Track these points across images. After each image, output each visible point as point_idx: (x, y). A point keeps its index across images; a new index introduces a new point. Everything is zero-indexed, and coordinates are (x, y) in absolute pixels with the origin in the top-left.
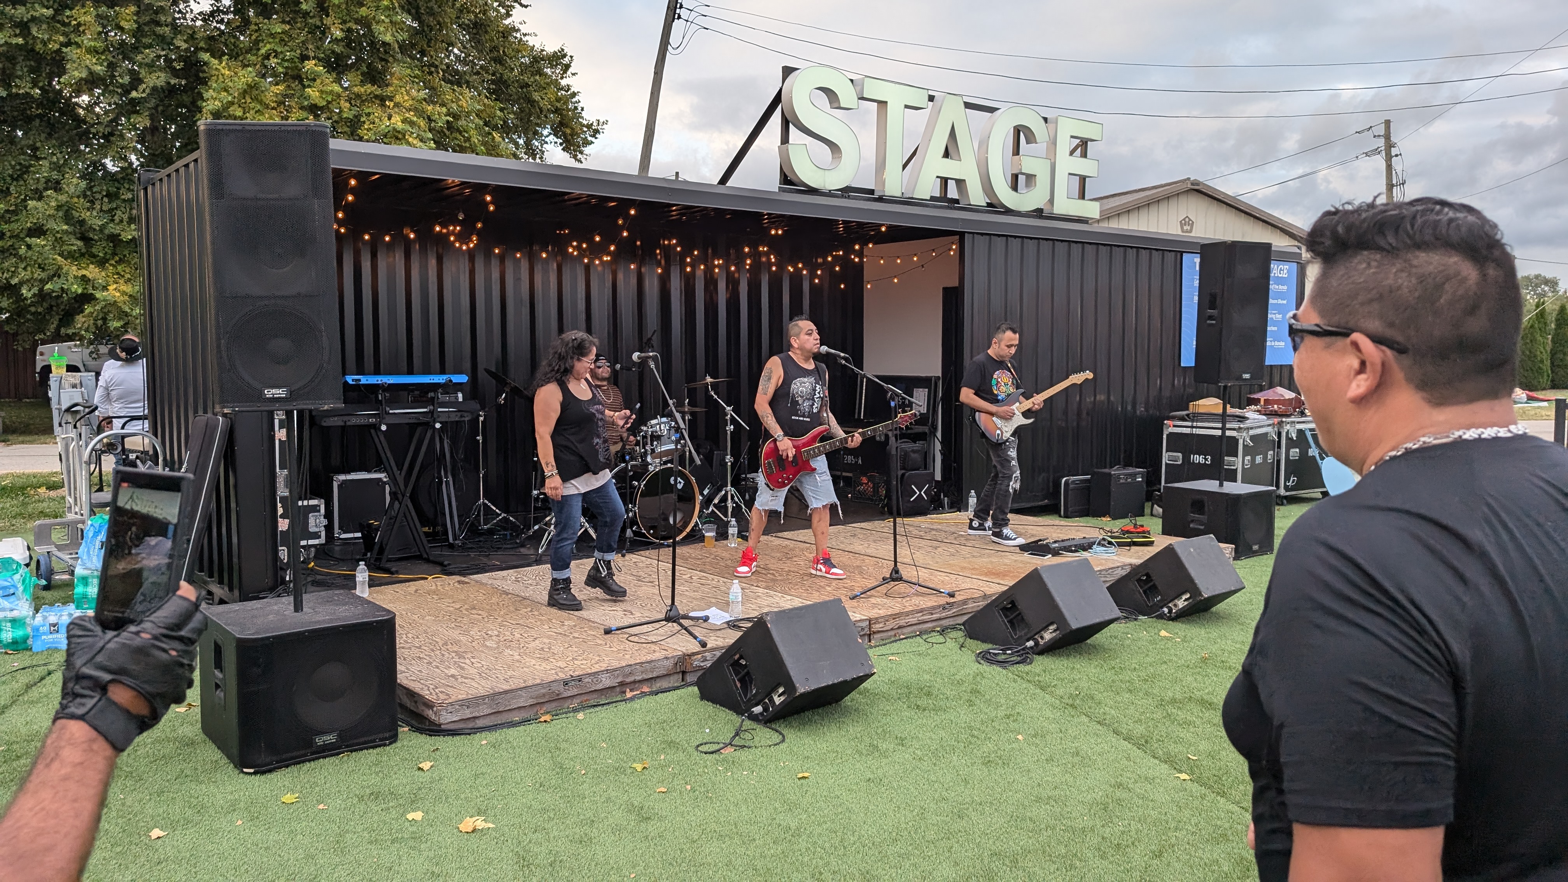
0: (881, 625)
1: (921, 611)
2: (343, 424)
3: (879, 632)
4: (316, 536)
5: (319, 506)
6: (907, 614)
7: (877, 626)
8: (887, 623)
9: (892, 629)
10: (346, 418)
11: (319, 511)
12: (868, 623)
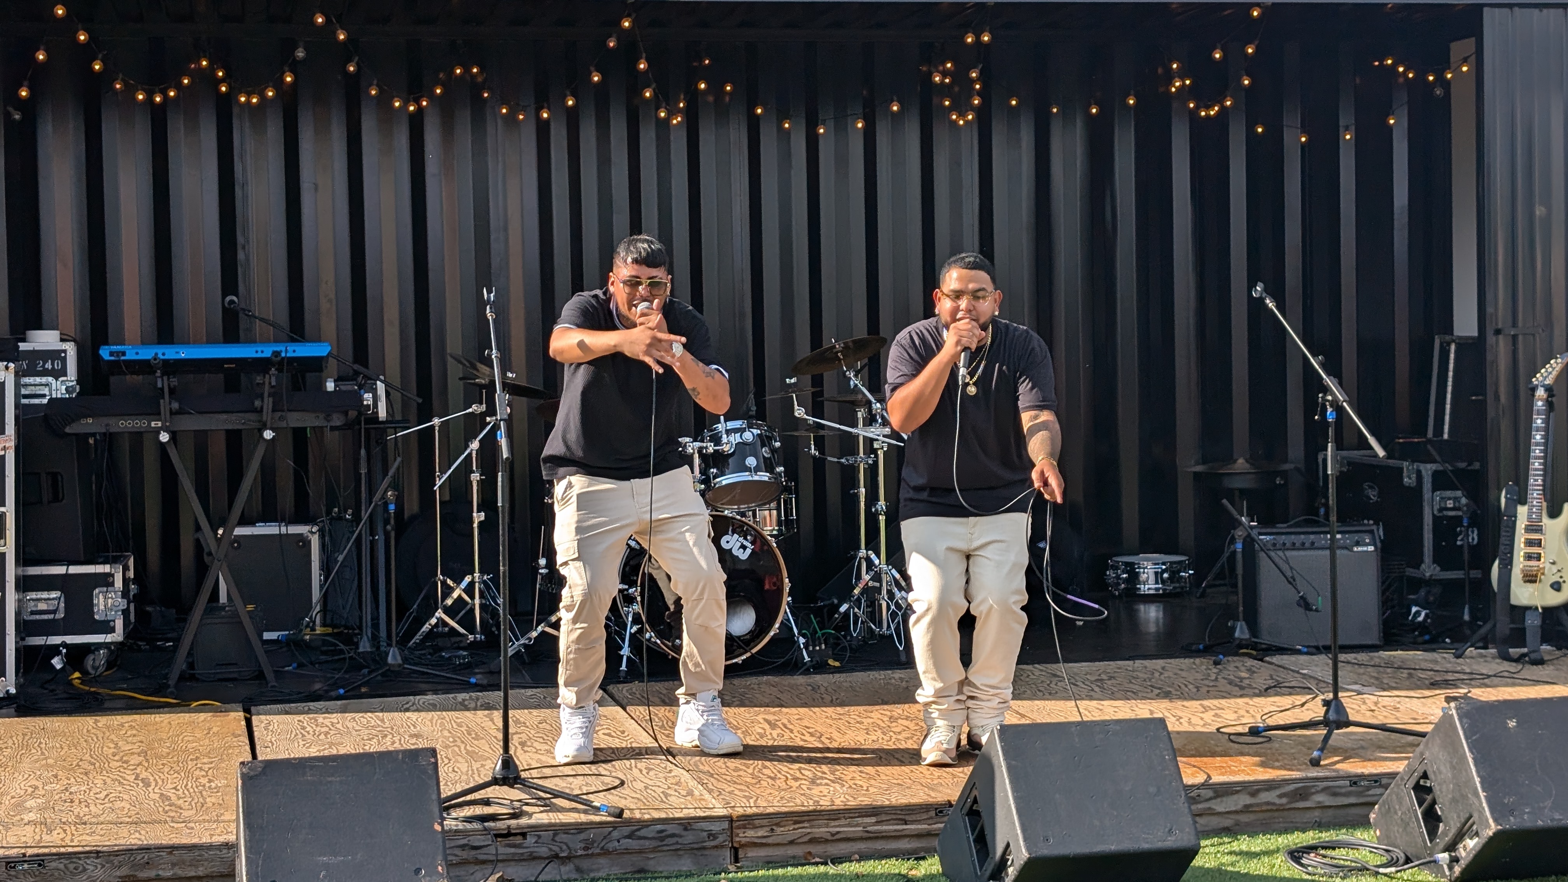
0: (761, 833)
1: (874, 811)
2: (104, 430)
3: (755, 845)
4: (106, 627)
5: (113, 576)
6: (834, 815)
7: (750, 833)
8: (779, 830)
9: (792, 842)
10: (105, 420)
11: (112, 584)
12: (726, 825)
